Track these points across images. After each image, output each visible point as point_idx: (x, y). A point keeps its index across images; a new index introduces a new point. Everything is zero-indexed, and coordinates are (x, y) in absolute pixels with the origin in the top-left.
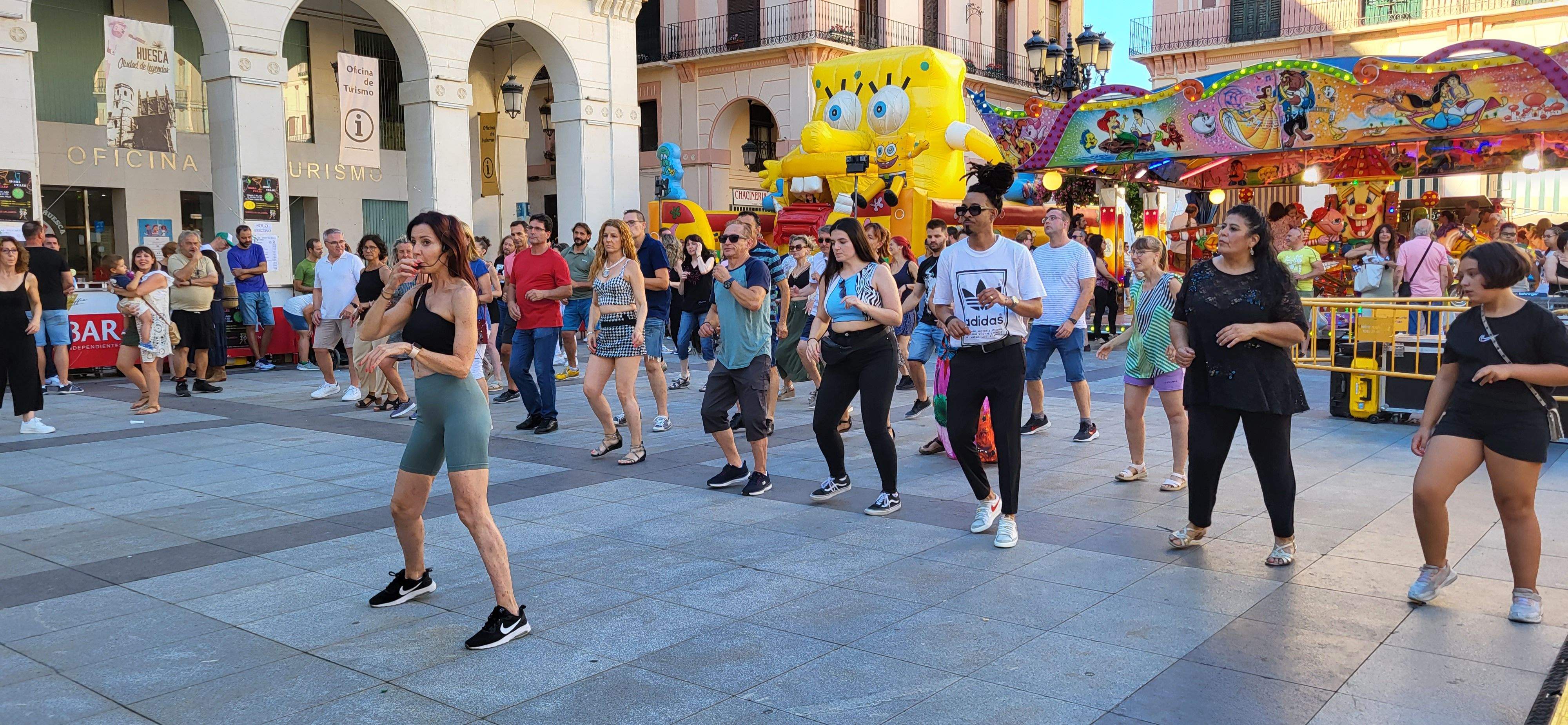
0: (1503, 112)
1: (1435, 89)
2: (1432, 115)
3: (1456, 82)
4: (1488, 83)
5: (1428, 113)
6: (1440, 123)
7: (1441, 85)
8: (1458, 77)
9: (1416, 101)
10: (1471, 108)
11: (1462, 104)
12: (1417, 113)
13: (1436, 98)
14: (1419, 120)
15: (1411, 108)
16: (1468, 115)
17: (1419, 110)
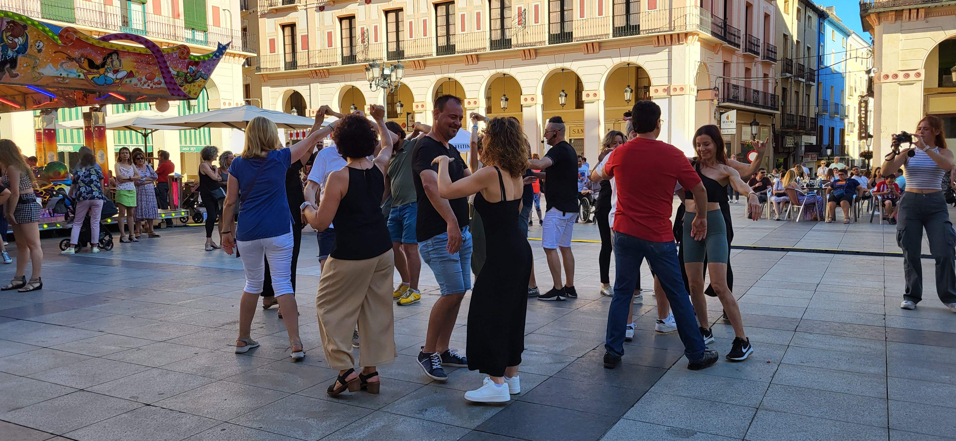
0: (134, 81)
1: (104, 59)
2: (98, 75)
3: (116, 57)
4: (132, 62)
5: (96, 73)
6: (101, 81)
7: (108, 57)
8: (118, 55)
9: (92, 64)
10: (120, 75)
11: (116, 72)
12: (90, 72)
13: (103, 65)
14: (90, 77)
15: (88, 68)
16: (117, 79)
17: (92, 70)
